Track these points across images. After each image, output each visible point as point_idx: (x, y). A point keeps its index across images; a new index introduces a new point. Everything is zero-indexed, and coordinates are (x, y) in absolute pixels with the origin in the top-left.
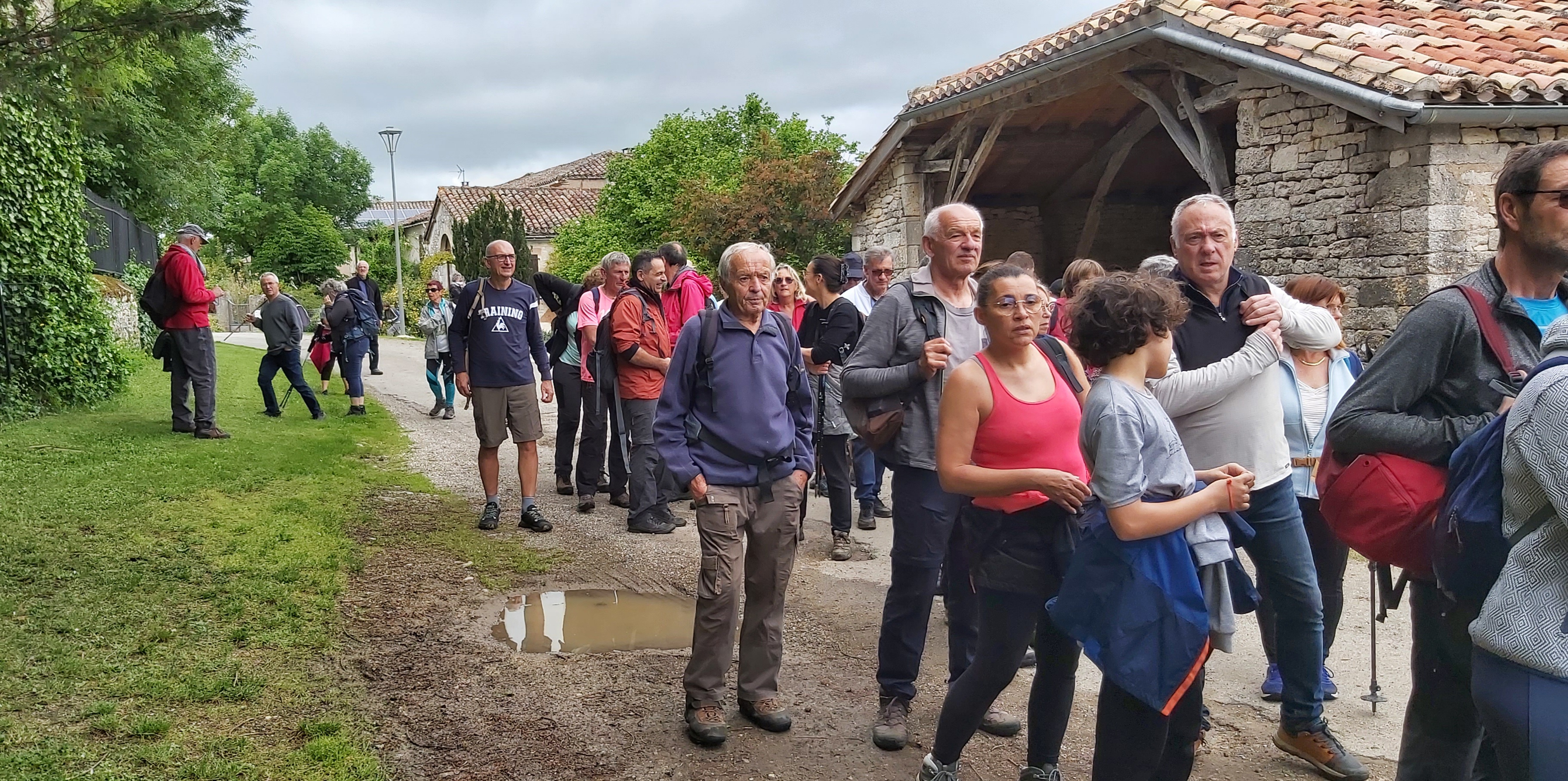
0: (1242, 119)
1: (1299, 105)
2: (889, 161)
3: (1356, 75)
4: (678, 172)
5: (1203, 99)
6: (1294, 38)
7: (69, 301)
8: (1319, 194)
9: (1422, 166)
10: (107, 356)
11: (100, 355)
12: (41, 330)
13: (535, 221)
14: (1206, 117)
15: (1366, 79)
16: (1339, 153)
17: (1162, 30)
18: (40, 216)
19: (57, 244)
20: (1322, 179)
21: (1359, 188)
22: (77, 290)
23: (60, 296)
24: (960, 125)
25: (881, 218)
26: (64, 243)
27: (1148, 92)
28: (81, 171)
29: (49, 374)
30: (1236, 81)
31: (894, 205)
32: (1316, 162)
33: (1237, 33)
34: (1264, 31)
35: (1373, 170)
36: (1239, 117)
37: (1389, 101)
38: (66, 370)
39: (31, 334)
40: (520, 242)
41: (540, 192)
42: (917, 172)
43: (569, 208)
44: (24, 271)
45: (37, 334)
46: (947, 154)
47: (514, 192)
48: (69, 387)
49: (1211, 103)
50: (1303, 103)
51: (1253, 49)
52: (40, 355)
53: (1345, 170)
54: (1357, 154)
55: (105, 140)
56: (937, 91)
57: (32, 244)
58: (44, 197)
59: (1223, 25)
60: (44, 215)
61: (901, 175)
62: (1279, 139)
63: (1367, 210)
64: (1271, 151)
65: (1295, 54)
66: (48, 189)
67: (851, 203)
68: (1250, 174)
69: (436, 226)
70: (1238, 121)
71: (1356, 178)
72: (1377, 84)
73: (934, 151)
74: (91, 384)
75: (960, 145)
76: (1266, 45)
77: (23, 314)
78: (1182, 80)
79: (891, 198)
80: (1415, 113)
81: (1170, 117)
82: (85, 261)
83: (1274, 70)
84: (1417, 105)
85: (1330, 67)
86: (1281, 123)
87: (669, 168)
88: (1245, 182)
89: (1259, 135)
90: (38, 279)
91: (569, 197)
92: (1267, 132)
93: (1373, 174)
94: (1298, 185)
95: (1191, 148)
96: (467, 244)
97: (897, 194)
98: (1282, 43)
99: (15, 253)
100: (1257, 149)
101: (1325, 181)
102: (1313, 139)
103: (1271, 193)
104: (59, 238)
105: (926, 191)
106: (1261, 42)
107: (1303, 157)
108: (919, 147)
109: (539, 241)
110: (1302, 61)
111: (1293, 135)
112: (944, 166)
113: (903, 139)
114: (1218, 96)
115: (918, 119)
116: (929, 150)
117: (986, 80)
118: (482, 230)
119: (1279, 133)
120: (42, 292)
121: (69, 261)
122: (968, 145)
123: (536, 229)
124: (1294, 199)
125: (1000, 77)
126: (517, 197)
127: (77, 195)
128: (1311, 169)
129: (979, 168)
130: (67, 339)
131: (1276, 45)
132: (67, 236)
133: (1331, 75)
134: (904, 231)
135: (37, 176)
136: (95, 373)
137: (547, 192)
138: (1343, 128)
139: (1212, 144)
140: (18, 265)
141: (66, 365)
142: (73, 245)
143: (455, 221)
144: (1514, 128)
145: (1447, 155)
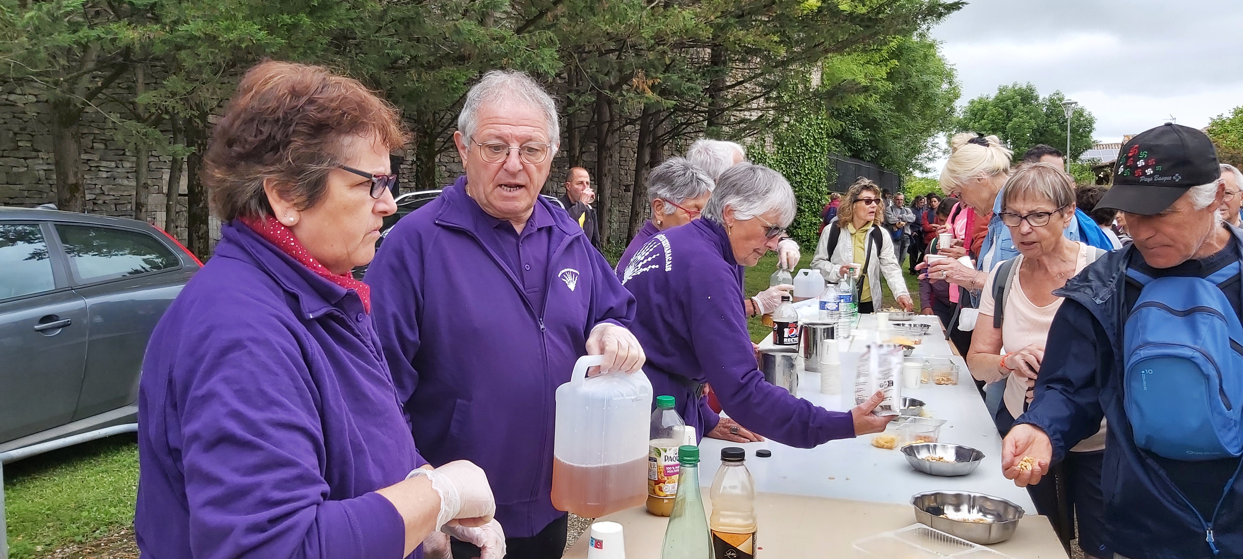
66: (809, 158)
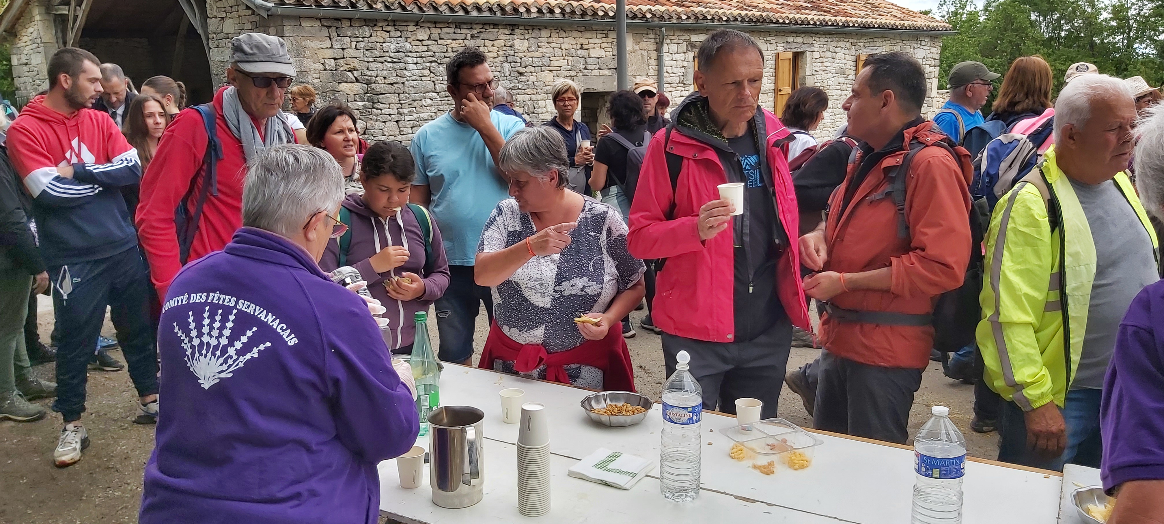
16: (249, 26)
25: (27, 43)
31: (35, 34)
37: (258, 1)
42: (47, 13)
61: (37, 14)
62: (225, 15)
64: (222, 21)
68: (215, 33)
79: (32, 29)
80: (271, 11)
84: (271, 5)
86: (225, 6)
88: (213, 37)
89: (216, 11)
92: (219, 10)
97: (35, 27)
100: (216, 20)
102: (239, 16)
105: (55, 26)
111: (231, 13)
112: (64, 10)
119: (225, 11)
129: (86, 13)
134: (42, 52)
139: (199, 14)
144: (328, 19)
145: (293, 32)
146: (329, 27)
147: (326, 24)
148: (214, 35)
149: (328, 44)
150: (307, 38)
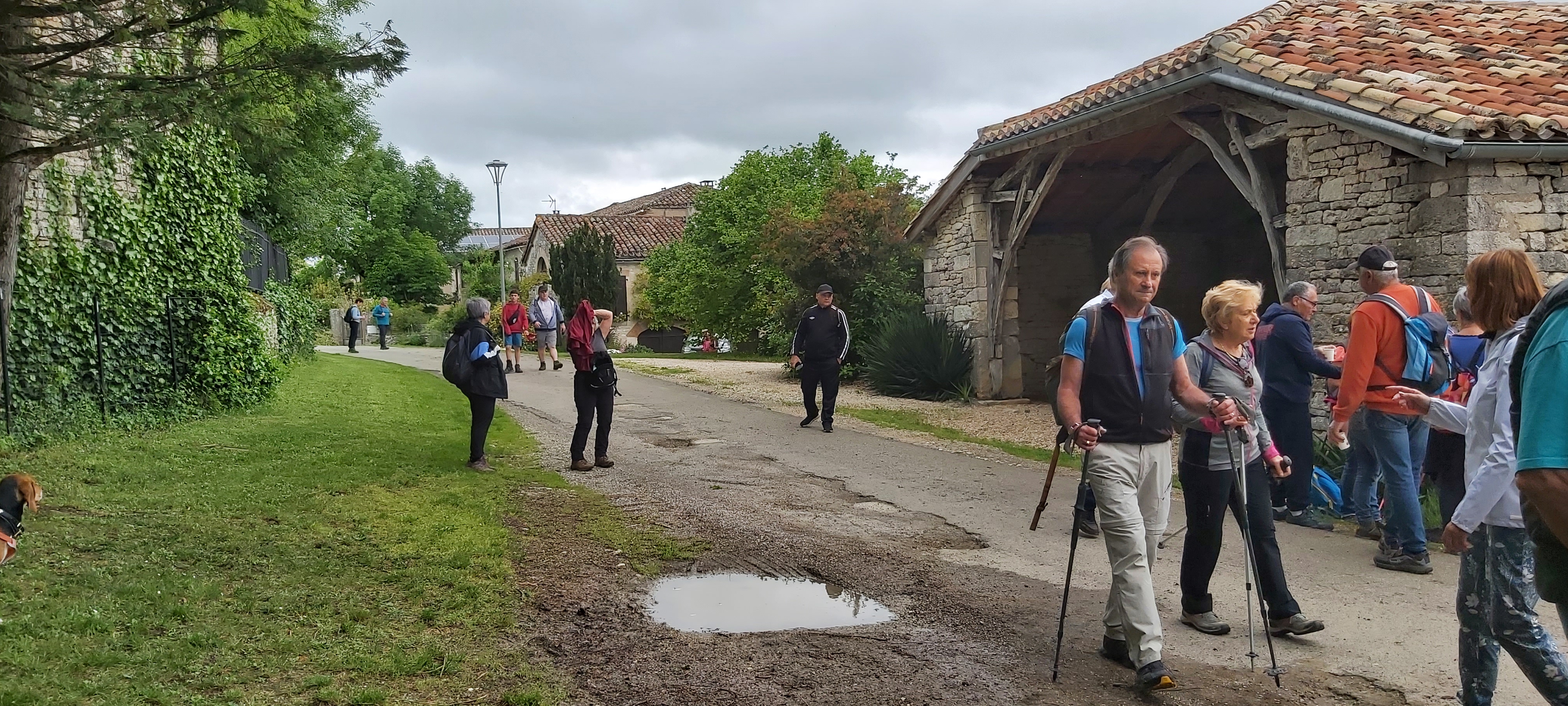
0: (1291, 155)
1: (1346, 142)
2: (959, 191)
3: (1400, 116)
4: (759, 201)
5: (1253, 136)
6: (1341, 82)
7: (228, 314)
8: (1365, 221)
9: (1461, 196)
10: (260, 364)
11: (255, 364)
12: (203, 340)
13: (623, 245)
14: (1255, 153)
15: (1410, 118)
16: (1383, 184)
17: (1217, 76)
18: (202, 236)
19: (216, 262)
20: (1367, 208)
21: (1402, 216)
22: (234, 304)
23: (219, 309)
24: (1025, 159)
25: (952, 243)
26: (223, 262)
27: (1202, 131)
28: (239, 196)
29: (210, 380)
30: (1286, 121)
31: (964, 231)
32: (1361, 193)
33: (1288, 78)
34: (1313, 75)
35: (1414, 199)
36: (1289, 153)
37: (1432, 138)
38: (224, 376)
39: (193, 343)
40: (611, 265)
41: (627, 219)
42: (984, 202)
43: (655, 234)
44: (188, 286)
45: (199, 345)
46: (1013, 186)
47: (605, 219)
48: (227, 392)
49: (1261, 140)
50: (1349, 139)
51: (1303, 92)
52: (203, 363)
53: (1389, 199)
54: (1399, 186)
55: (249, 170)
56: (1005, 130)
57: (195, 263)
58: (206, 220)
59: (1275, 71)
60: (206, 236)
61: (970, 203)
62: (1326, 172)
63: (1410, 235)
64: (1319, 183)
65: (1343, 97)
67: (924, 229)
68: (1300, 203)
69: (533, 249)
70: (1287, 156)
71: (1399, 207)
72: (1419, 123)
73: (1000, 183)
74: (246, 390)
75: (1025, 177)
76: (1316, 89)
77: (186, 326)
78: (1233, 120)
79: (960, 224)
80: (1456, 149)
81: (1222, 152)
82: (240, 277)
83: (1324, 111)
84: (1459, 142)
85: (1376, 108)
86: (1328, 158)
87: (752, 198)
88: (1295, 210)
89: (1308, 169)
90: (200, 294)
91: (654, 223)
92: (1315, 166)
93: (1415, 203)
94: (1345, 213)
95: (1243, 180)
96: (562, 266)
97: (966, 222)
98: (1330, 87)
99: (180, 270)
100: (1305, 182)
101: (1370, 210)
102: (1359, 172)
103: (1319, 220)
104: (218, 257)
105: (993, 219)
106: (1311, 86)
107: (1349, 189)
108: (987, 180)
109: (627, 263)
110: (1350, 102)
111: (1339, 169)
112: (1010, 197)
113: (972, 172)
114: (1267, 134)
115: (987, 154)
116: (996, 182)
117: (1051, 120)
118: (576, 253)
119: (1327, 167)
120: (204, 306)
121: (227, 278)
122: (1032, 178)
123: (625, 253)
124: (1341, 226)
125: (1065, 117)
126: (607, 223)
127: (234, 218)
128: (1357, 199)
129: (1042, 199)
130: (226, 348)
131: (1325, 89)
132: (225, 255)
133: (1376, 115)
134: (973, 255)
135: (200, 200)
136: (250, 380)
137: (634, 219)
138: (1387, 162)
139: (1262, 177)
140: (183, 281)
141: (225, 372)
142: (230, 263)
143: (552, 245)
144: (1540, 163)
145: (1483, 186)
146: (1540, 177)
147: (1536, 172)
148: (1299, 207)
149: (1537, 205)
150: (1504, 197)
